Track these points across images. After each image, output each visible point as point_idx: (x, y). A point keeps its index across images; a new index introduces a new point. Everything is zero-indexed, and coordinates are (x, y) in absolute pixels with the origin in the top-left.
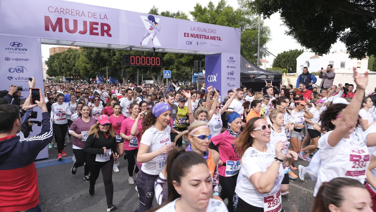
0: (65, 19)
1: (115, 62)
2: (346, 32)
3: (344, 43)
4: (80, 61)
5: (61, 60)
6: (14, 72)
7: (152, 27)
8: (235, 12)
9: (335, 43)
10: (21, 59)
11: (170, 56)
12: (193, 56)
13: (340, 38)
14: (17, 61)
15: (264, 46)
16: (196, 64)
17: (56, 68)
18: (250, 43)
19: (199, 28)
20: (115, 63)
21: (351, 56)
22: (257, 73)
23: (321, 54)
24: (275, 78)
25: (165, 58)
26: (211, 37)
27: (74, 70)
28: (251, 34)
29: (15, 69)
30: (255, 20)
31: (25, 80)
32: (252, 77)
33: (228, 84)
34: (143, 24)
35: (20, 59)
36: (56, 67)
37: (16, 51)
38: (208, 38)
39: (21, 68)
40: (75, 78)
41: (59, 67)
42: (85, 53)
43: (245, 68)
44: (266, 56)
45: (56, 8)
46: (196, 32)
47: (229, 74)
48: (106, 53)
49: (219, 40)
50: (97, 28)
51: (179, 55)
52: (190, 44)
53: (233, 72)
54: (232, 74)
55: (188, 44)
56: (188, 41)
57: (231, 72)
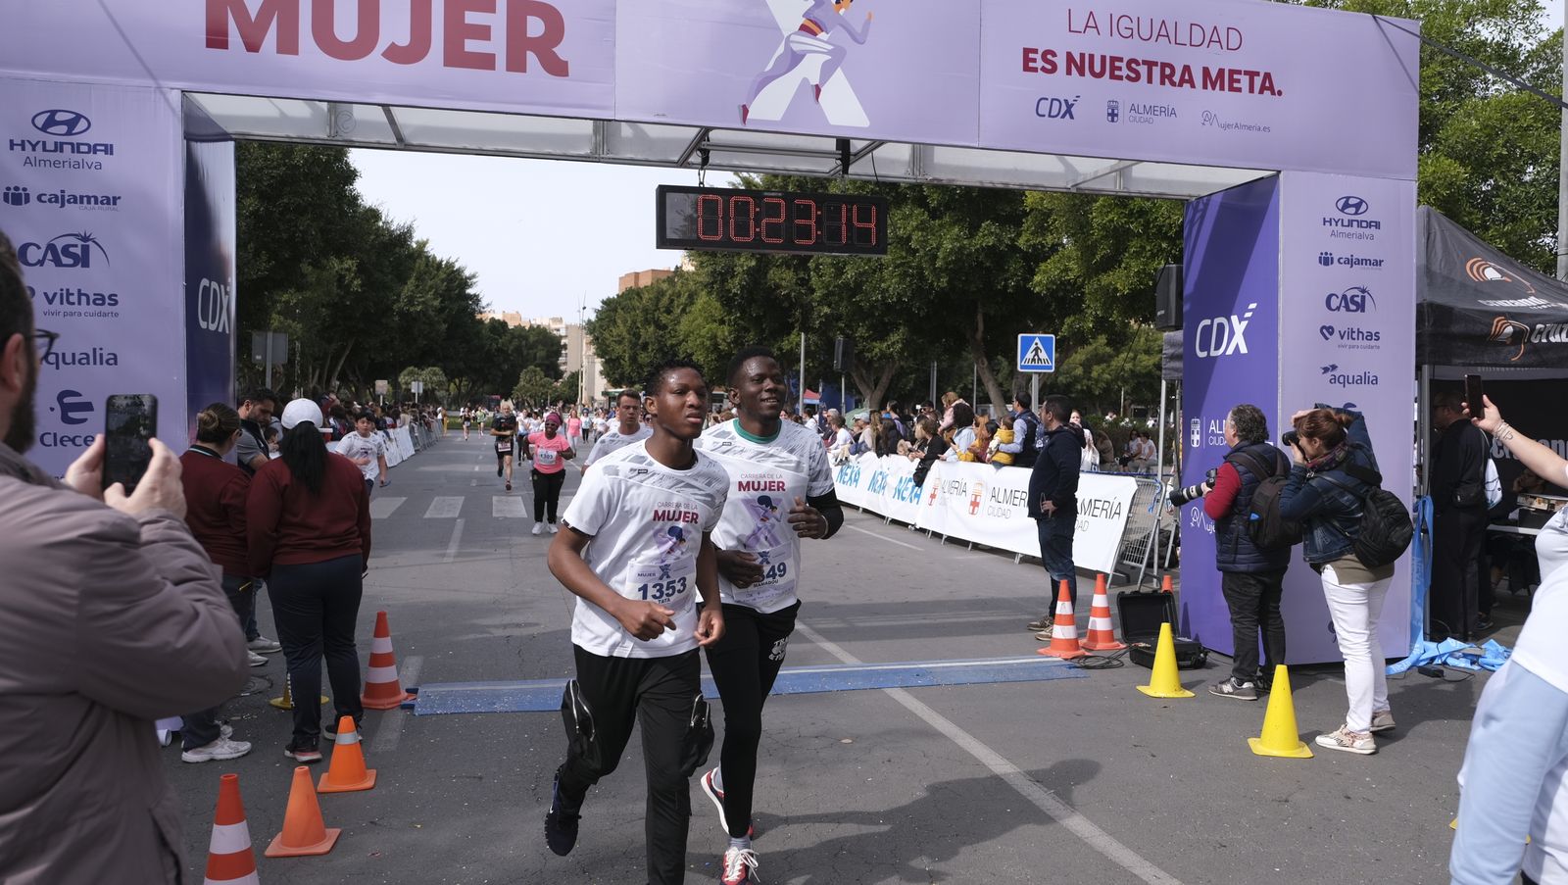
1: (826, 310)
4: (697, 312)
5: (640, 314)
6: (41, 263)
7: (818, 14)
10: (82, 197)
11: (1067, 270)
14: (63, 206)
16: (1168, 285)
17: (618, 349)
19: (1125, 22)
22: (1543, 312)
25: (1041, 281)
26: (1206, 72)
29: (51, 247)
31: (92, 308)
32: (1509, 330)
33: (1326, 370)
35: (74, 199)
36: (620, 342)
37: (57, 156)
38: (1182, 81)
39: (80, 243)
41: (630, 342)
42: (706, 279)
43: (1456, 281)
47: (1333, 307)
48: (790, 269)
49: (1261, 92)
50: (488, 29)
51: (1098, 257)
52: (1063, 117)
53: (1363, 291)
54: (1352, 307)
55: (1050, 116)
56: (1047, 99)
57: (1349, 295)
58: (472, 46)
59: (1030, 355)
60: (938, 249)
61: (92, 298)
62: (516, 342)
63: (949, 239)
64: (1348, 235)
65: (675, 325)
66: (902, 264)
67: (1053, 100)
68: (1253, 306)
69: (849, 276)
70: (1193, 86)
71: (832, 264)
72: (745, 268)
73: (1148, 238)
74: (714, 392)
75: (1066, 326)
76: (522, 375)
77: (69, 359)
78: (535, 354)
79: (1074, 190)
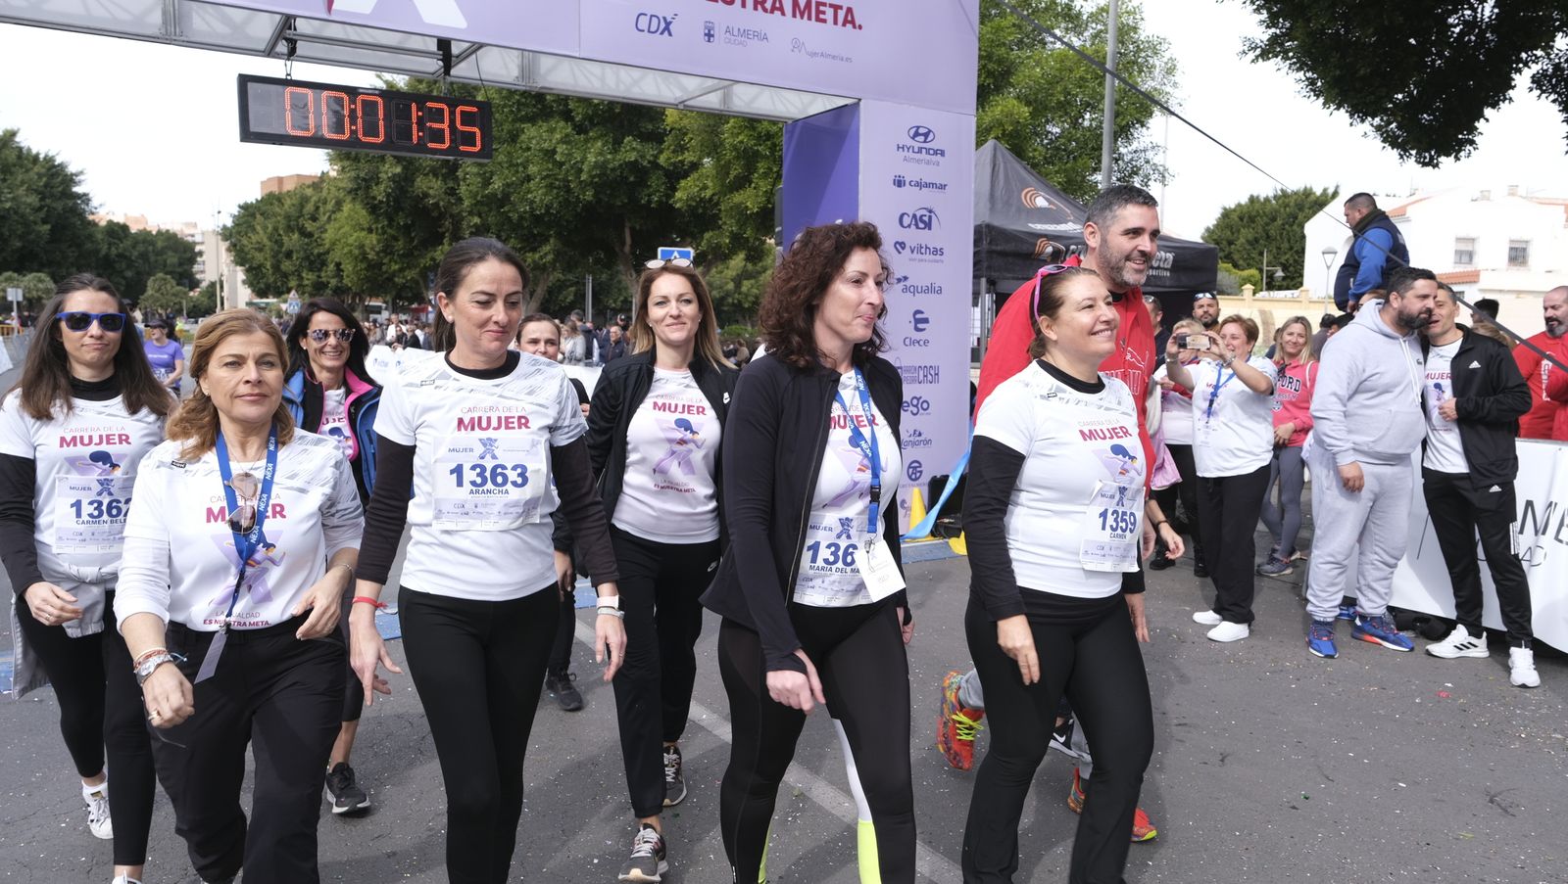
1: (476, 220)
4: (344, 222)
5: (283, 221)
11: (705, 187)
17: (259, 257)
20: (475, 225)
22: (1077, 235)
23: (1432, 158)
24: (1177, 267)
25: (680, 200)
27: (332, 267)
28: (1070, 64)
32: (1050, 249)
33: (899, 280)
36: (260, 250)
38: (773, 8)
41: (272, 250)
47: (905, 224)
48: (437, 178)
49: (844, 25)
52: (662, 33)
53: (930, 211)
54: (921, 225)
55: (649, 31)
56: (646, 15)
57: (918, 215)
60: (583, 163)
62: (141, 248)
63: (594, 154)
65: (322, 232)
66: (547, 176)
67: (652, 16)
69: (496, 187)
70: (783, 14)
71: (479, 174)
72: (390, 175)
73: (775, 161)
74: (371, 304)
75: (705, 241)
76: (150, 283)
78: (165, 261)
79: (681, 107)
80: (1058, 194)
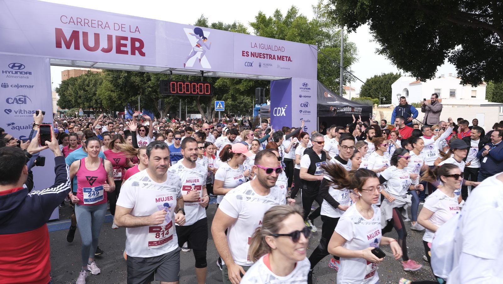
0: (83, 32)
1: (150, 89)
2: (457, 50)
3: (454, 65)
4: (103, 88)
5: (78, 87)
6: (13, 103)
7: (200, 43)
8: (310, 23)
9: (442, 65)
10: (23, 86)
11: (224, 82)
12: (254, 81)
13: (448, 58)
14: (18, 88)
15: (349, 69)
16: (258, 93)
18: (329, 64)
19: (262, 45)
21: (463, 82)
22: (340, 105)
23: (424, 80)
24: (363, 111)
25: (217, 85)
26: (278, 56)
27: (94, 101)
28: (330, 53)
29: (15, 99)
30: (336, 34)
31: (28, 114)
32: (333, 109)
33: (301, 119)
34: (187, 39)
35: (21, 86)
37: (16, 75)
38: (273, 58)
39: (23, 98)
40: (95, 111)
41: (75, 96)
42: (110, 78)
43: (323, 98)
44: (351, 81)
45: (72, 17)
46: (257, 50)
47: (302, 105)
49: (288, 61)
50: (126, 44)
51: (235, 81)
52: (250, 66)
53: (307, 103)
54: (305, 106)
57: (305, 104)
58: (123, 49)
59: (218, 106)
61: (28, 112)
64: (305, 91)
67: (248, 62)
68: (286, 106)
70: (275, 59)
75: (224, 97)
77: (22, 128)
80: (332, 93)
